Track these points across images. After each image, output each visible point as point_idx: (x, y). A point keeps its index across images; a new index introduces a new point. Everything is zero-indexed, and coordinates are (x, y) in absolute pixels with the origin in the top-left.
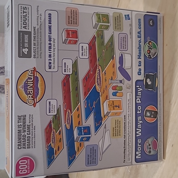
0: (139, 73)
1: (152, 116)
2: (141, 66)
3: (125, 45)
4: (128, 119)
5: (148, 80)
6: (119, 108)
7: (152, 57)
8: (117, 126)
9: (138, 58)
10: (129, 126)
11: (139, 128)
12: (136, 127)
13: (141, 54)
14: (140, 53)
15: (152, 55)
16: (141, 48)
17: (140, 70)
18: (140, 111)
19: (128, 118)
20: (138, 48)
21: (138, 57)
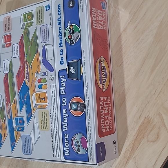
0: (62, 63)
1: (79, 109)
2: (62, 54)
3: (46, 36)
4: (54, 112)
5: (72, 68)
6: (45, 100)
7: (75, 42)
8: (44, 118)
9: (60, 47)
10: (55, 119)
11: (65, 122)
12: (62, 121)
13: (62, 42)
14: (61, 41)
16: (61, 35)
17: (62, 59)
18: (65, 103)
19: (53, 111)
20: (59, 36)
21: (60, 45)
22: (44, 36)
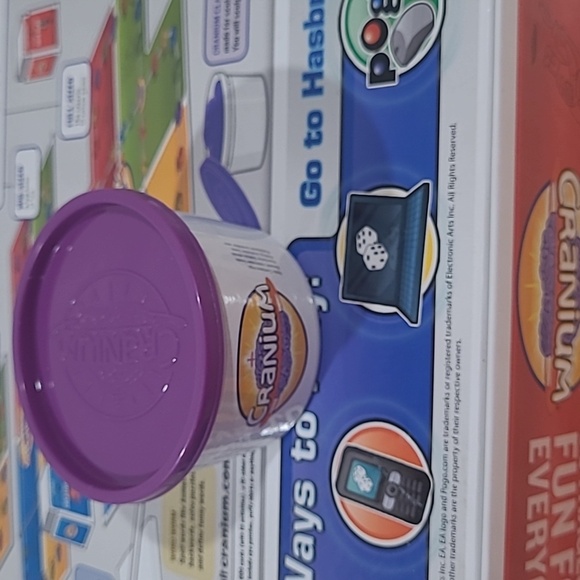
0: (310, 195)
1: (389, 503)
2: (318, 141)
3: (236, 24)
4: (243, 481)
5: (368, 238)
7: (400, 70)
8: (188, 505)
9: (306, 93)
10: (247, 527)
11: (300, 560)
12: (285, 548)
13: (320, 64)
14: (316, 57)
15: (396, 51)
16: (321, 22)
17: (314, 170)
18: (311, 445)
19: (239, 475)
20: (306, 25)
21: (307, 85)
22: (222, 22)
